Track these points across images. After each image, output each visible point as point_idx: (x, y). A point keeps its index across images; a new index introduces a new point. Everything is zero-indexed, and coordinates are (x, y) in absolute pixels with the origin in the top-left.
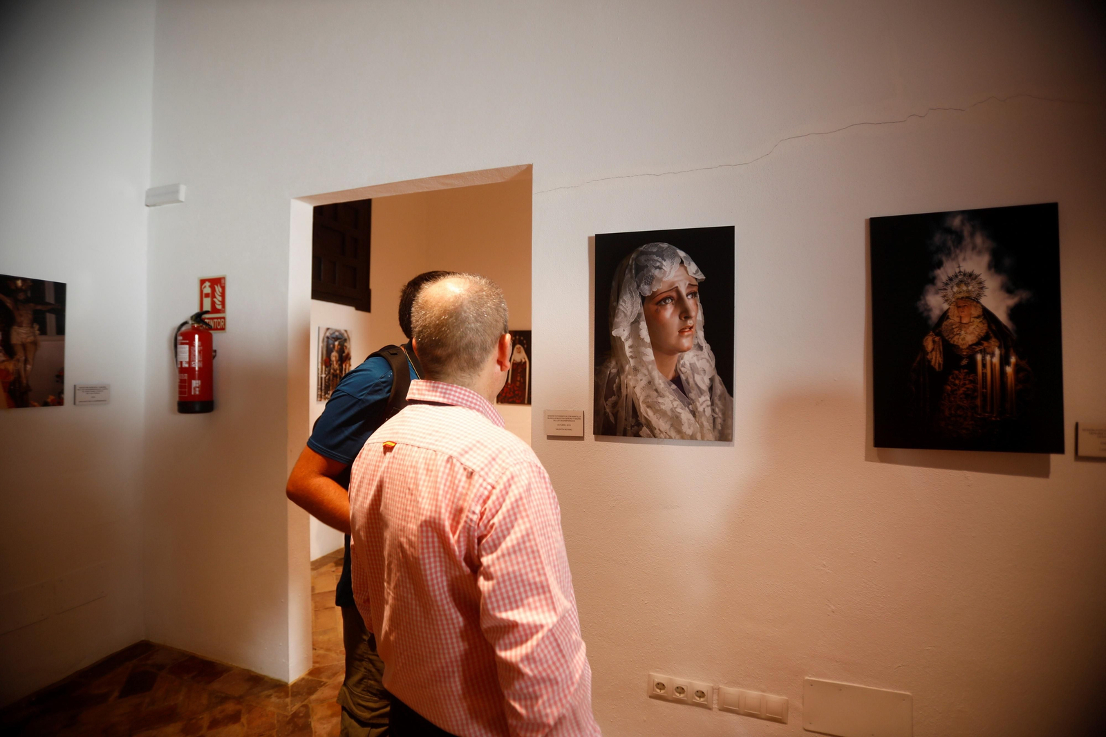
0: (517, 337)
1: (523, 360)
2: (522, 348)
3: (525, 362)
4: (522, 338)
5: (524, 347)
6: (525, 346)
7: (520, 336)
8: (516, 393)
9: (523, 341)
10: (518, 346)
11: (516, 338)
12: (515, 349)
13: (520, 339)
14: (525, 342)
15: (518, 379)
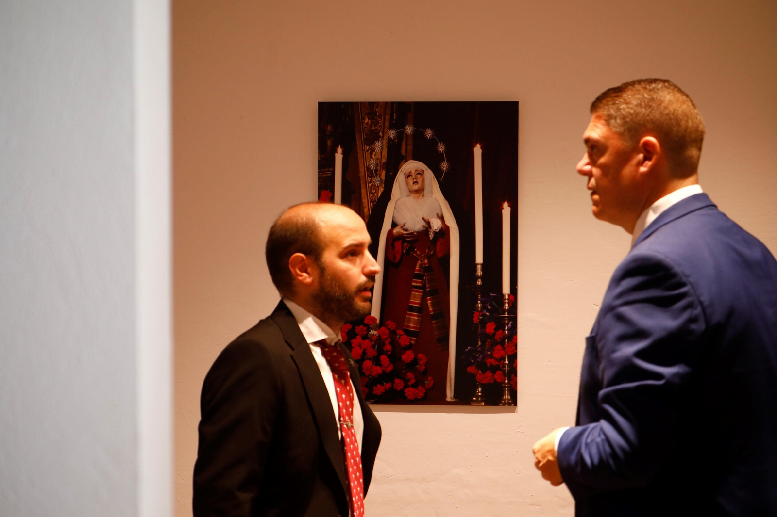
0: (409, 130)
1: (436, 225)
2: (429, 174)
3: (445, 232)
4: (429, 134)
5: (437, 173)
6: (445, 166)
7: (420, 126)
8: (408, 357)
9: (433, 143)
10: (412, 165)
11: (401, 135)
12: (400, 177)
13: (418, 135)
14: (441, 148)
15: (415, 299)
